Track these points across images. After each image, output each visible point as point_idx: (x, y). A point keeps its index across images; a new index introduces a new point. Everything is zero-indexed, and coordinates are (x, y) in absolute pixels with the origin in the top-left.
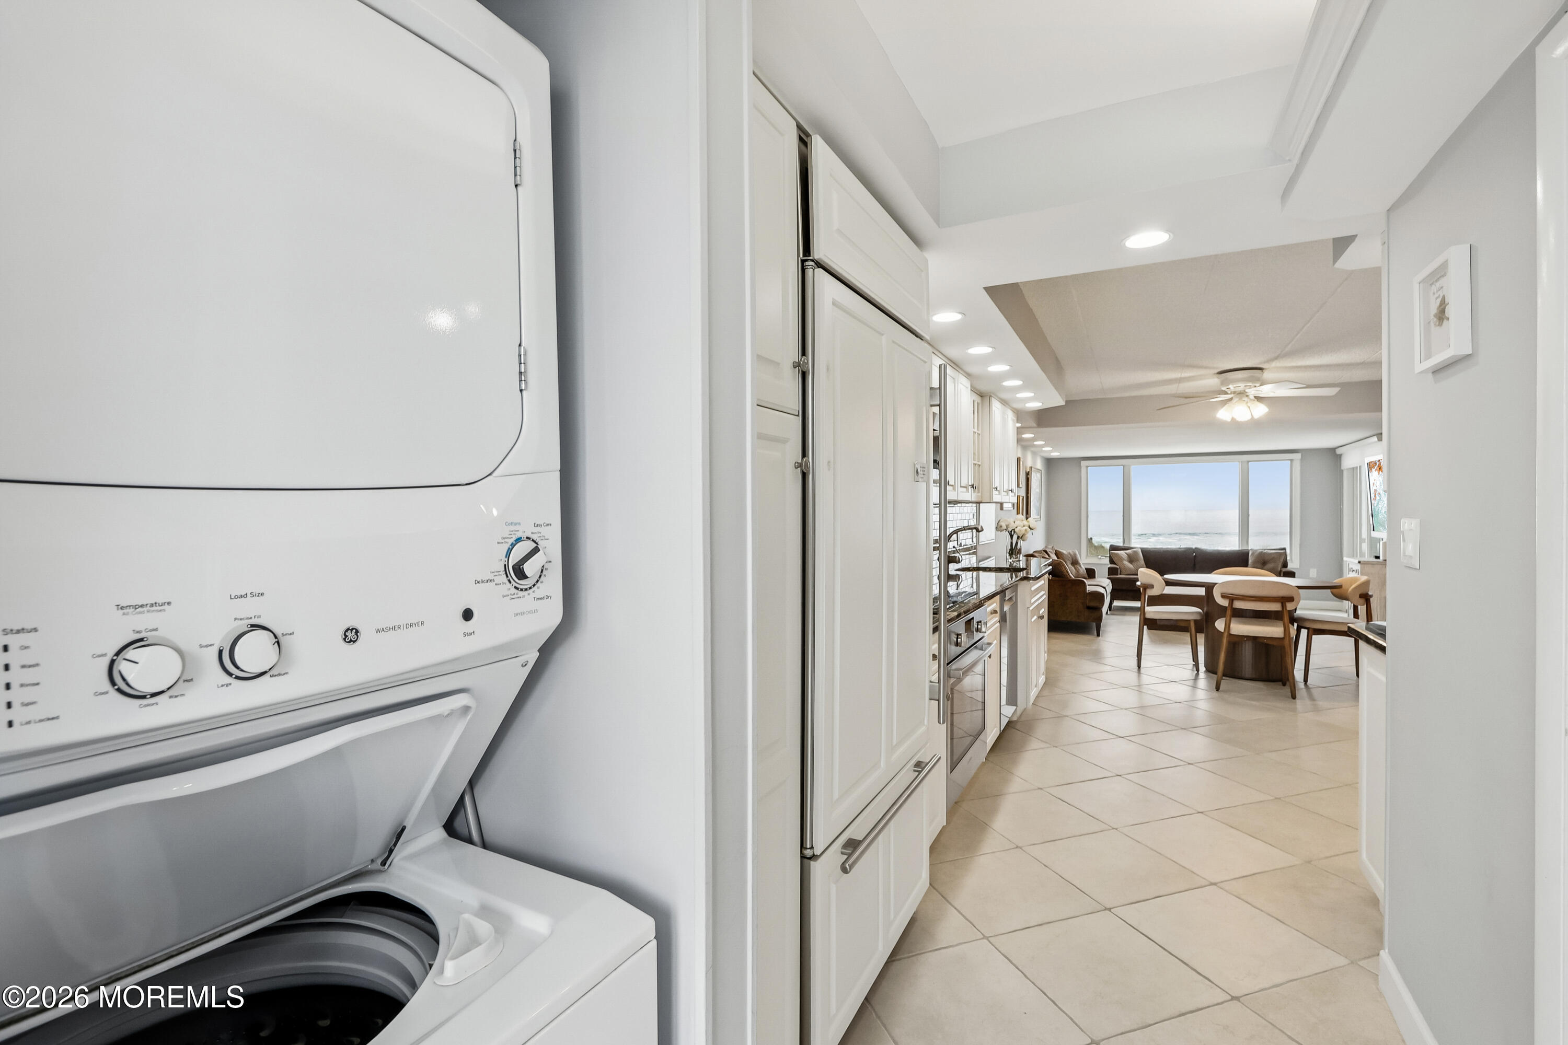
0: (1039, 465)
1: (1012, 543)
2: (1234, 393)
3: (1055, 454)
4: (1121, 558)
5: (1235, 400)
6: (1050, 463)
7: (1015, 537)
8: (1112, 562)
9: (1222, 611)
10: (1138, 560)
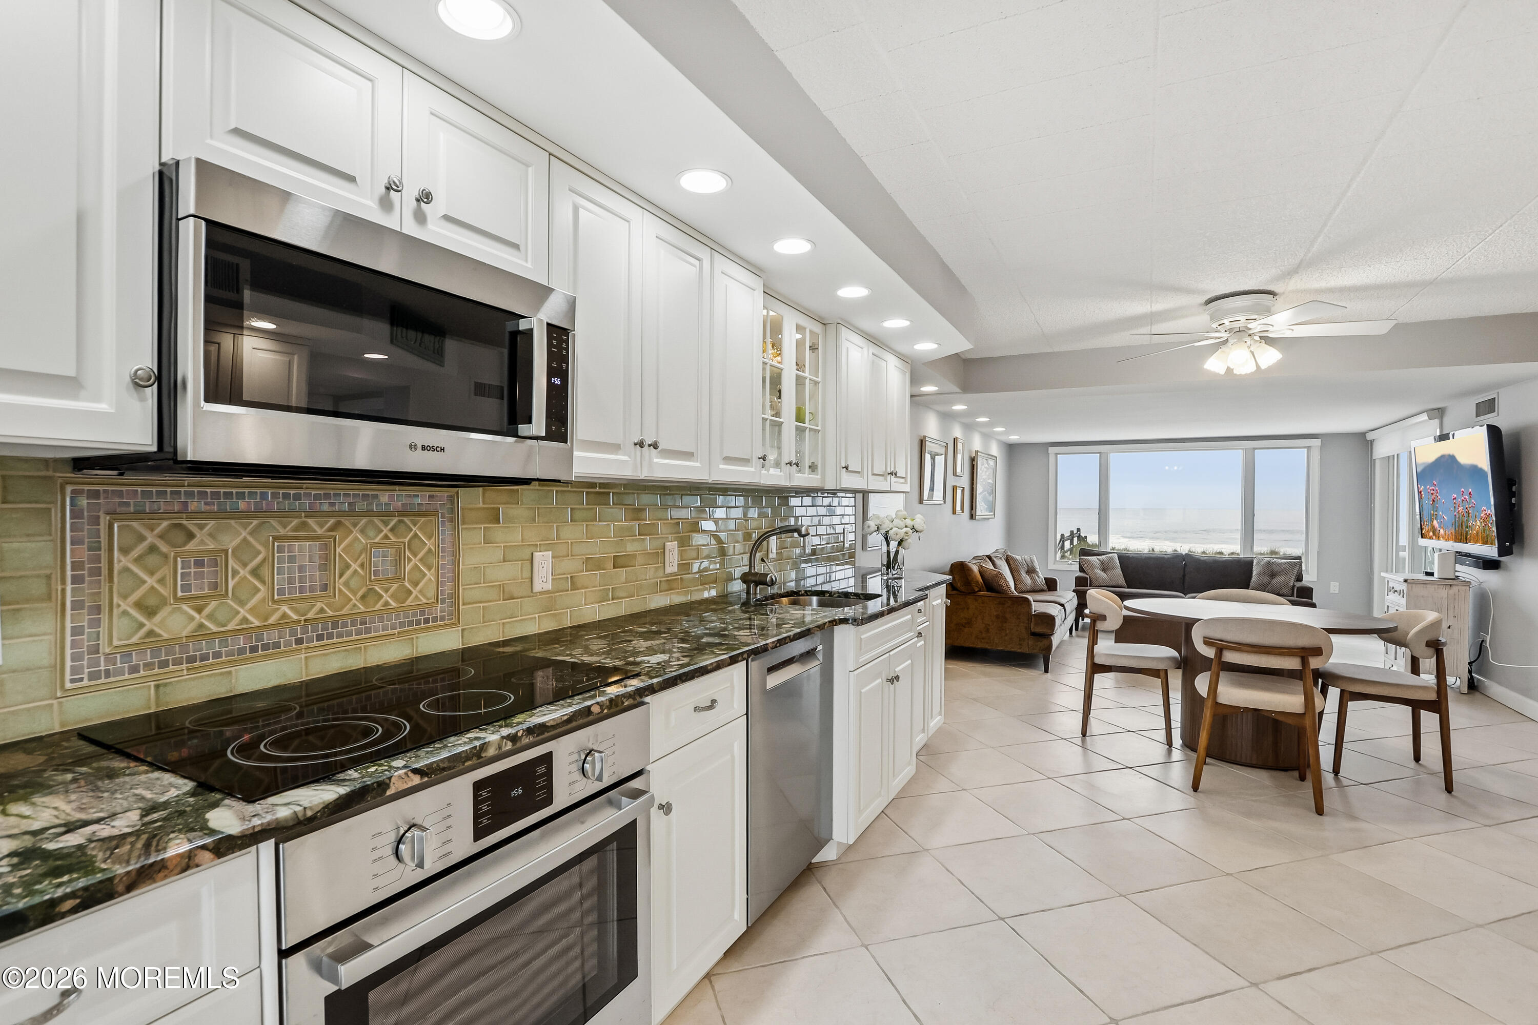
0: (995, 450)
1: (888, 552)
2: (1230, 330)
3: (1014, 438)
4: (1093, 567)
5: (1231, 341)
6: (1012, 449)
7: (893, 545)
8: (1082, 570)
9: (1205, 664)
10: (1113, 568)
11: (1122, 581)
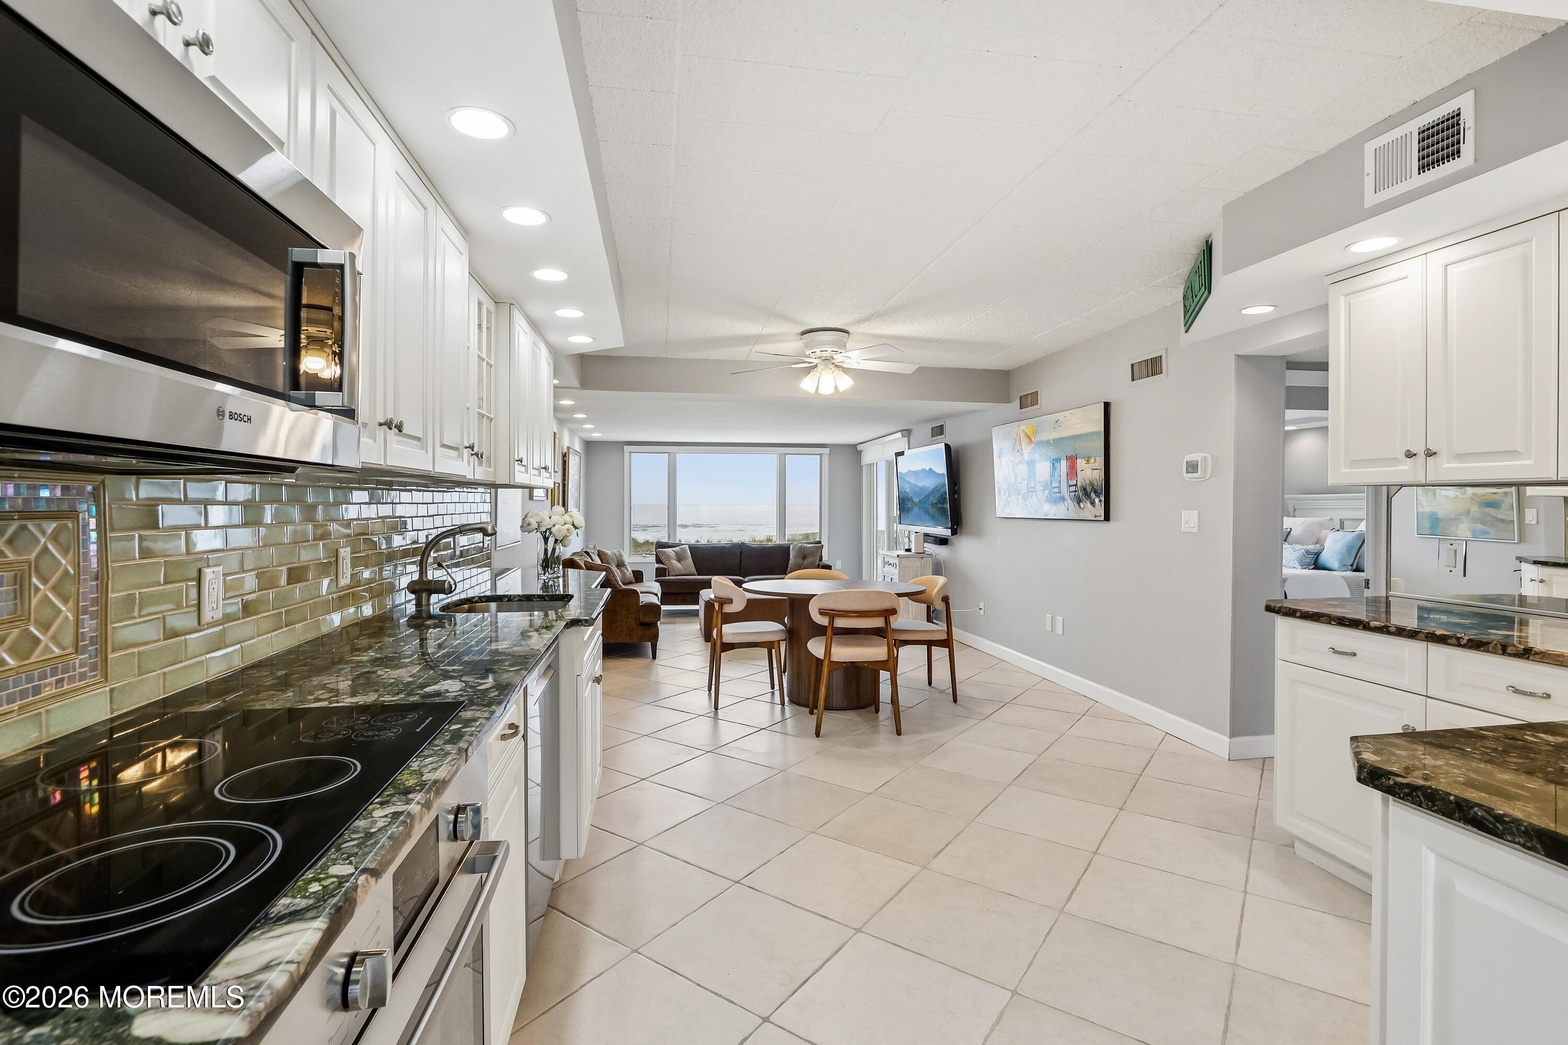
0: (577, 446)
1: (546, 550)
2: (820, 358)
3: (597, 436)
4: (669, 558)
5: (820, 368)
6: (590, 446)
7: (551, 541)
8: (659, 560)
9: (820, 631)
10: (686, 558)
11: (693, 570)
